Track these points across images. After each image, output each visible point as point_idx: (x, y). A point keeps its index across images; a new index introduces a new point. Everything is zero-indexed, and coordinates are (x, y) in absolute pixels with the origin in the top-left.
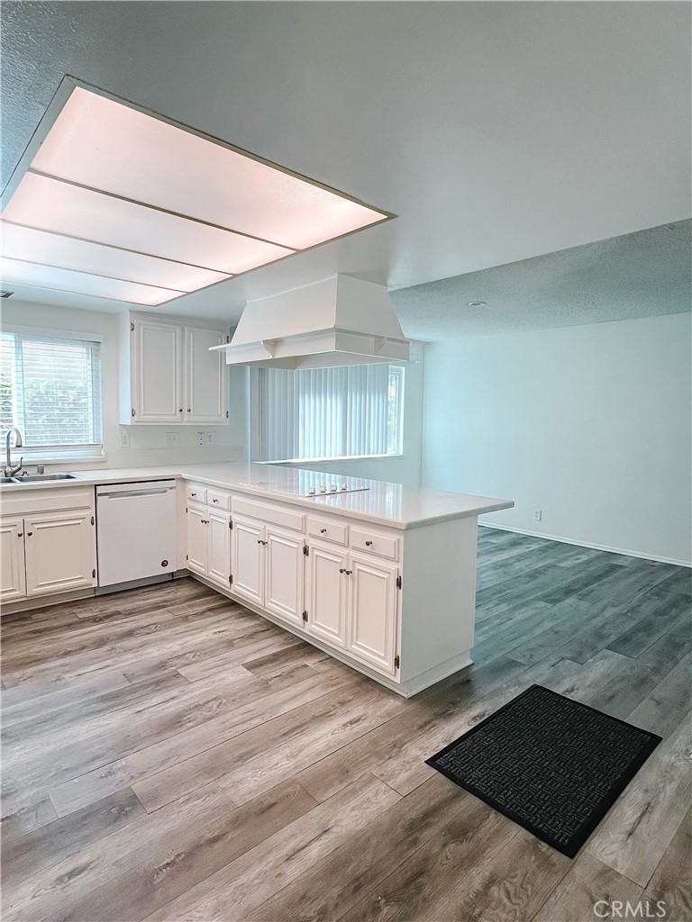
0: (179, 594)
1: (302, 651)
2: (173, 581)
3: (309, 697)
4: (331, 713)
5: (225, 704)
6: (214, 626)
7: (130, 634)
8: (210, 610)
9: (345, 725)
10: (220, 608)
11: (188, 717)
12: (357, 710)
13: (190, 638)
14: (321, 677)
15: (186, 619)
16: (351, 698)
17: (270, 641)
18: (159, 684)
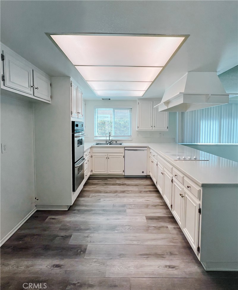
0: (145, 183)
1: (170, 220)
2: (146, 178)
3: (160, 243)
4: (164, 256)
5: (130, 230)
6: (148, 197)
7: (123, 192)
8: (150, 191)
9: (166, 266)
10: (153, 191)
11: (118, 228)
12: (176, 262)
13: (137, 199)
14: (170, 236)
15: (140, 192)
16: (177, 253)
17: (161, 210)
18: (119, 212)
